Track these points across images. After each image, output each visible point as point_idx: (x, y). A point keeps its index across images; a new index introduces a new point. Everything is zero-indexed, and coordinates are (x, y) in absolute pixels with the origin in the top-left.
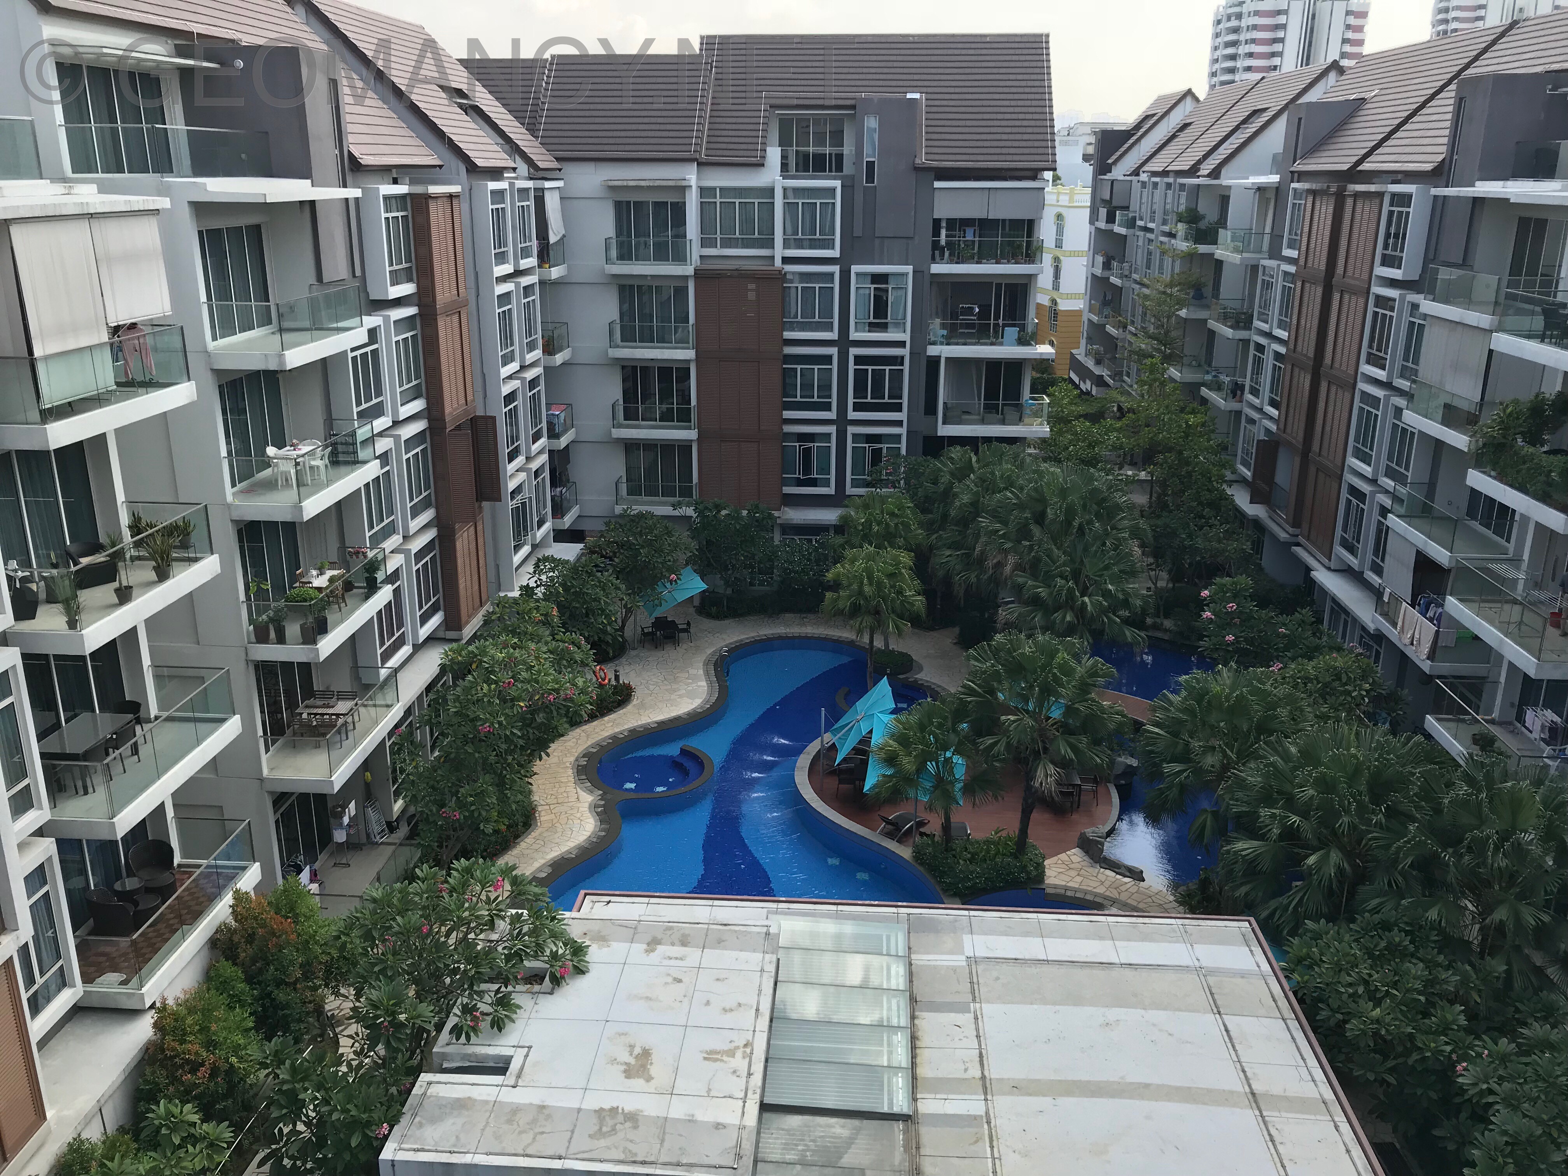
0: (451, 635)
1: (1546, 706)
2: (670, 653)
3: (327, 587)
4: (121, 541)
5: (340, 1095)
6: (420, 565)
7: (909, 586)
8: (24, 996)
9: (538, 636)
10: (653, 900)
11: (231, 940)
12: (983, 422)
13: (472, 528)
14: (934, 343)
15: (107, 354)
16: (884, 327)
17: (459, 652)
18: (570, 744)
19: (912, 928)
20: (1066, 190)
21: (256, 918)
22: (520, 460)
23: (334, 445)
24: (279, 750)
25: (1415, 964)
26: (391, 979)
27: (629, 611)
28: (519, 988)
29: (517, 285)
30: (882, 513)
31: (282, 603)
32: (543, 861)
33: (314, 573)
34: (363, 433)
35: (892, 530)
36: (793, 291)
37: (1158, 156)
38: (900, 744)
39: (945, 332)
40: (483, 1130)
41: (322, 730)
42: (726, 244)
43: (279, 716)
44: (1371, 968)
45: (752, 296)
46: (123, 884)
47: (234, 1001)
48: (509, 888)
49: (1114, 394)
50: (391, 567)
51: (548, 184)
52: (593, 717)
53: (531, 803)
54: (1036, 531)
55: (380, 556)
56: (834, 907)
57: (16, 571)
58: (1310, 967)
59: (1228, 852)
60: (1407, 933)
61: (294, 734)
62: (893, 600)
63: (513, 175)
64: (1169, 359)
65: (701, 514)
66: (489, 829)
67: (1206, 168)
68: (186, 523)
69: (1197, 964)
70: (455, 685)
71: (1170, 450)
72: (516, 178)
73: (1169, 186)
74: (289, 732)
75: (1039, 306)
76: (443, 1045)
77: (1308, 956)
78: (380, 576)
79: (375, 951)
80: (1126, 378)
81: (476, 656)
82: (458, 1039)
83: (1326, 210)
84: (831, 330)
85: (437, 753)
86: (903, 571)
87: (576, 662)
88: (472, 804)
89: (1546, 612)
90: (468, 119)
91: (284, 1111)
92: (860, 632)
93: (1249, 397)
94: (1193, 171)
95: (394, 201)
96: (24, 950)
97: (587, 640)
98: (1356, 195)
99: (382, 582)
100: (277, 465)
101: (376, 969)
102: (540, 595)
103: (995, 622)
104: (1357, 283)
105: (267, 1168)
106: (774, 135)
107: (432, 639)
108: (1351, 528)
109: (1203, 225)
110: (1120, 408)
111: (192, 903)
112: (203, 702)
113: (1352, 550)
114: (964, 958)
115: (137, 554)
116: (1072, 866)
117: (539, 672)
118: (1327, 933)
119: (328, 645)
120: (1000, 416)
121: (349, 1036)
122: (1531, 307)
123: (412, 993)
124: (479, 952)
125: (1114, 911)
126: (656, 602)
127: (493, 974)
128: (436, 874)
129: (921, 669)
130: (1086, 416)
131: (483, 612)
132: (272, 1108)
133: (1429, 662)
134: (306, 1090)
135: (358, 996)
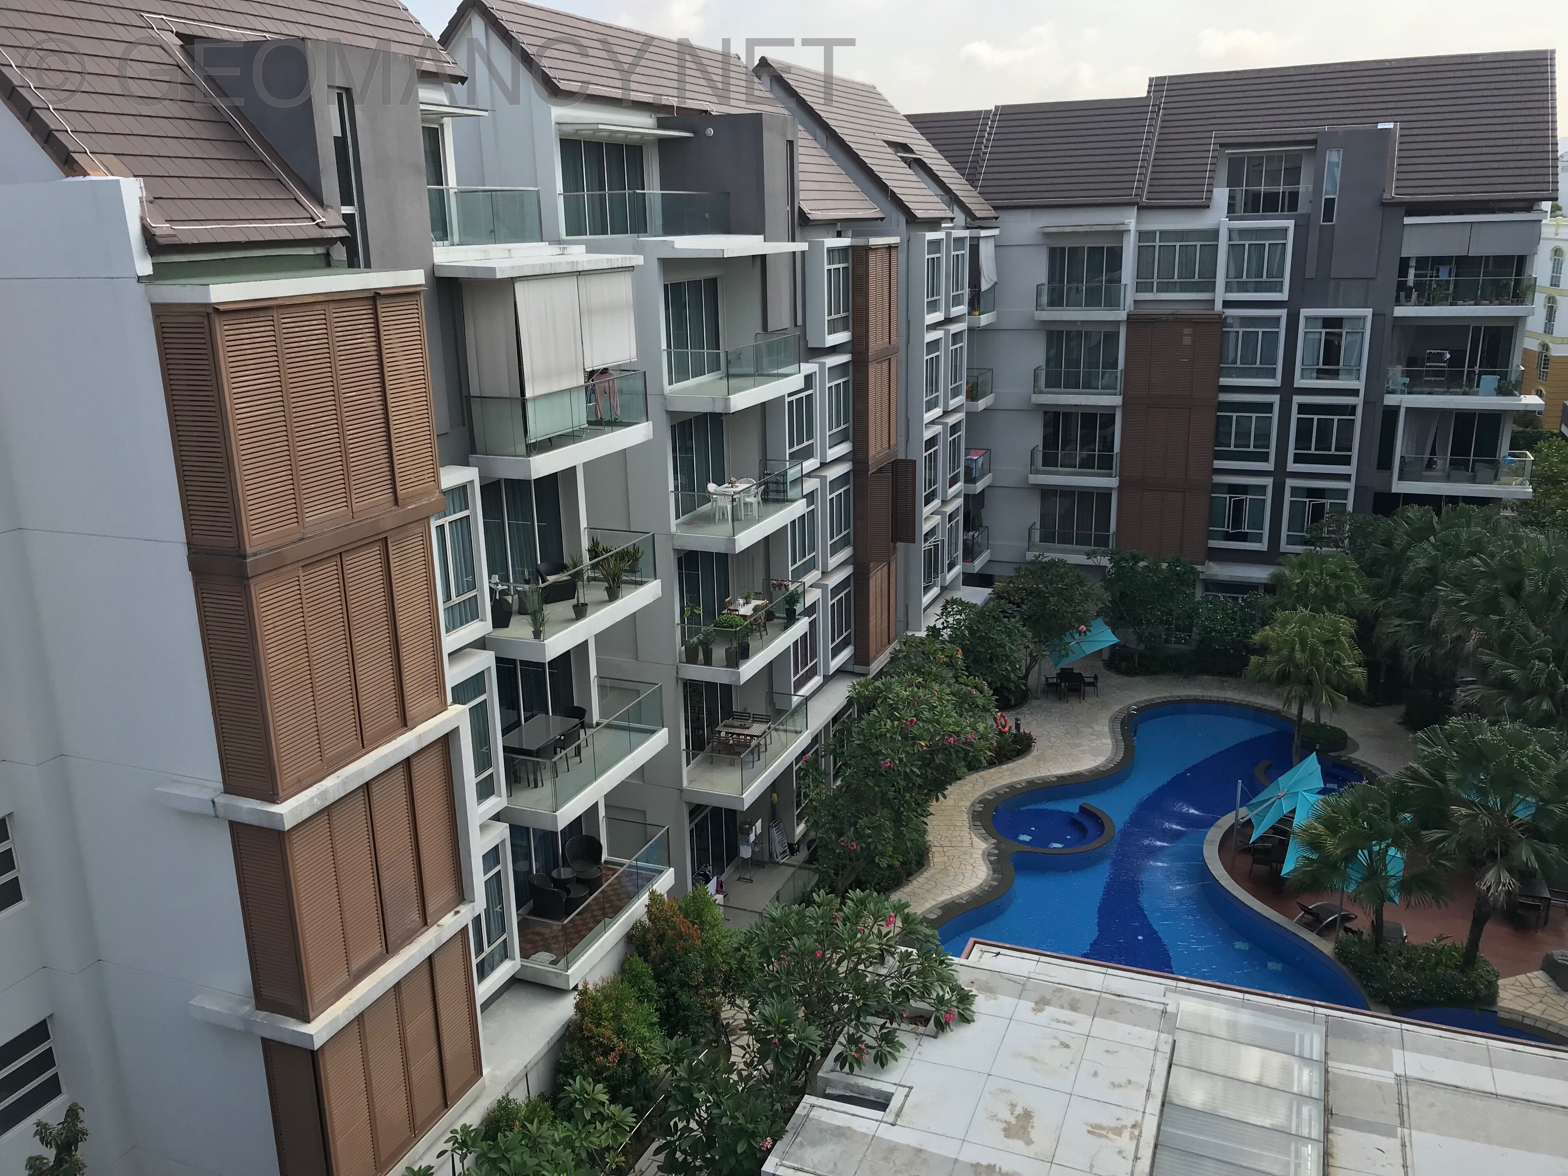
0: (859, 669)
2: (1075, 706)
3: (751, 616)
4: (581, 564)
5: (730, 1102)
6: (835, 600)
7: (1348, 656)
8: (474, 962)
9: (941, 677)
10: (1043, 959)
11: (644, 937)
12: (1448, 479)
13: (886, 568)
14: (1393, 392)
15: (583, 394)
16: (1335, 374)
17: (865, 686)
18: (967, 788)
19: (1331, 1031)
21: (667, 920)
22: (936, 503)
23: (766, 483)
24: (698, 765)
26: (783, 997)
27: (1034, 660)
28: (904, 1026)
29: (947, 332)
30: (1321, 573)
31: (712, 627)
32: (934, 903)
33: (741, 601)
34: (793, 473)
35: (1332, 592)
36: (1232, 337)
38: (1327, 827)
39: (1407, 380)
40: (860, 1162)
41: (737, 749)
42: (1162, 288)
43: (701, 732)
45: (1187, 341)
46: (559, 873)
47: (644, 996)
48: (900, 925)
50: (809, 600)
51: (983, 233)
52: (991, 764)
53: (925, 843)
54: (1509, 604)
55: (800, 590)
56: (1240, 995)
57: (497, 584)
61: (713, 751)
62: (1328, 669)
63: (950, 225)
65: (1116, 564)
66: (884, 864)
68: (636, 550)
70: (860, 718)
72: (953, 228)
74: (708, 748)
75: (1526, 352)
76: (827, 1069)
78: (799, 608)
79: (771, 967)
81: (882, 691)
82: (842, 1067)
84: (1274, 377)
85: (839, 783)
86: (1343, 638)
87: (977, 706)
88: (869, 836)
90: (911, 172)
91: (680, 1107)
92: (1288, 702)
95: (836, 254)
96: (477, 920)
97: (989, 684)
99: (800, 614)
100: (715, 500)
101: (770, 986)
102: (946, 636)
103: (1451, 703)
105: (661, 1157)
106: (1223, 174)
107: (841, 672)
111: (613, 898)
112: (636, 714)
114: (1393, 1076)
115: (593, 575)
116: (1532, 990)
117: (941, 713)
119: (749, 669)
120: (1470, 473)
121: (742, 1047)
123: (801, 1014)
124: (867, 985)
126: (1063, 652)
127: (879, 1009)
128: (831, 901)
129: (1356, 747)
131: (890, 649)
132: (670, 1102)
134: (700, 1091)
135: (752, 1008)
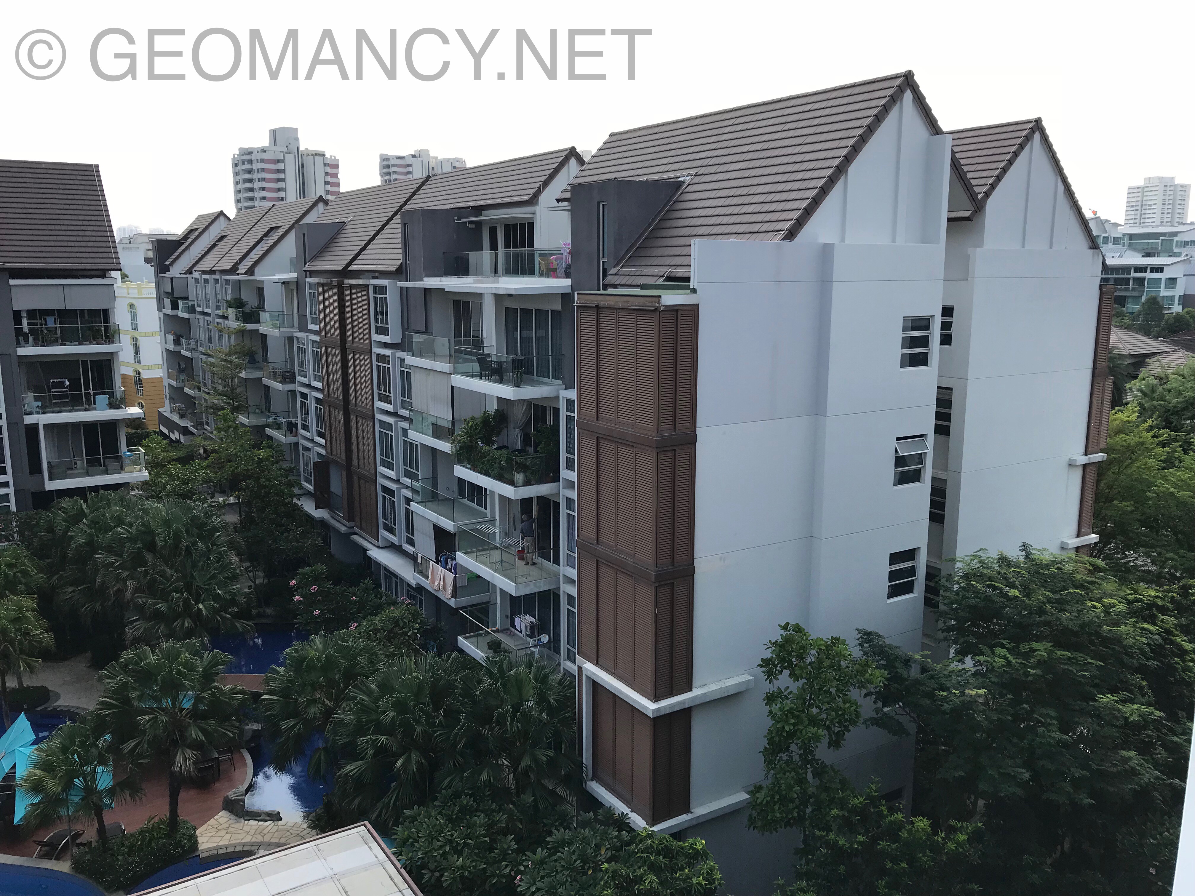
1: (525, 613)
7: (35, 626)
12: (88, 474)
14: (30, 413)
20: (133, 285)
25: (478, 816)
35: (11, 578)
37: (205, 259)
38: (44, 771)
39: (40, 404)
44: (453, 830)
49: (198, 440)
54: (149, 557)
58: (412, 845)
59: (340, 776)
60: (471, 796)
62: (20, 642)
64: (236, 409)
67: (243, 268)
69: (332, 873)
71: (250, 477)
73: (217, 281)
75: (124, 377)
77: (409, 837)
80: (206, 427)
83: (333, 297)
86: (27, 613)
89: (515, 550)
93: (302, 432)
94: (233, 270)
98: (351, 286)
103: (123, 641)
104: (362, 346)
108: (388, 516)
109: (247, 309)
110: (205, 451)
113: (391, 531)
116: (220, 827)
118: (419, 815)
120: (103, 468)
122: (470, 357)
125: (261, 853)
129: (58, 696)
130: (178, 460)
133: (453, 599)
